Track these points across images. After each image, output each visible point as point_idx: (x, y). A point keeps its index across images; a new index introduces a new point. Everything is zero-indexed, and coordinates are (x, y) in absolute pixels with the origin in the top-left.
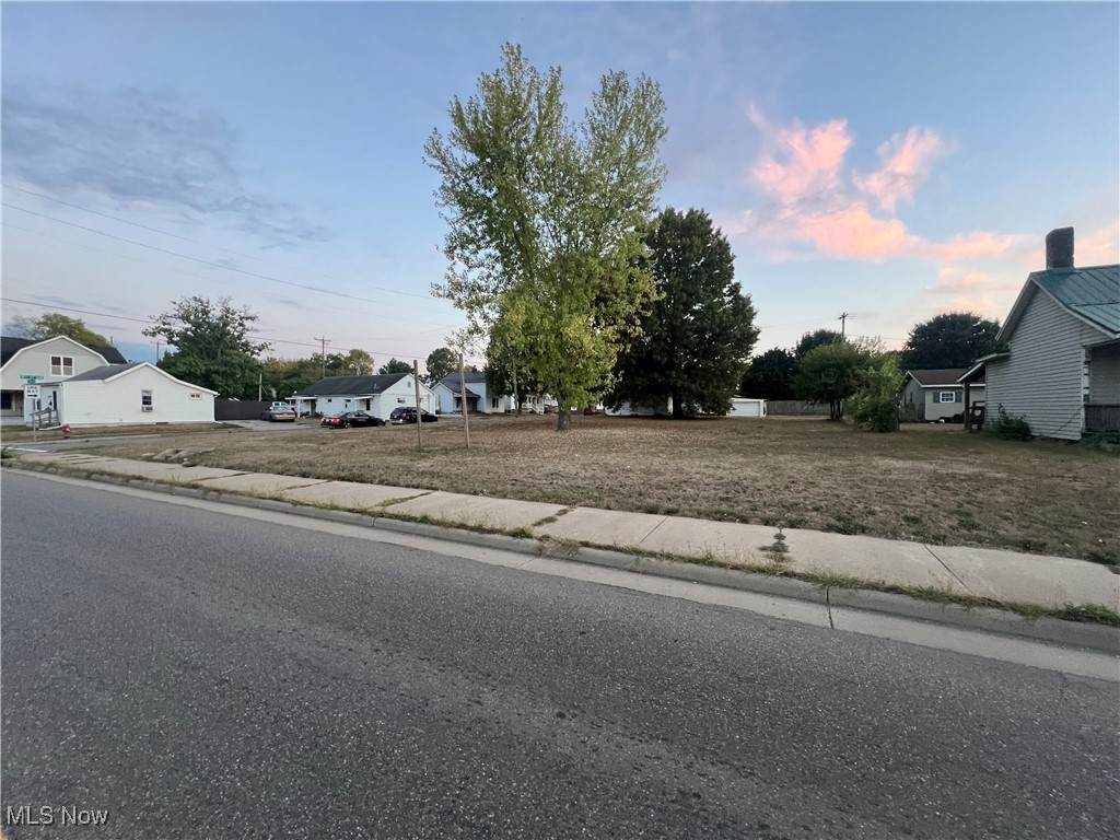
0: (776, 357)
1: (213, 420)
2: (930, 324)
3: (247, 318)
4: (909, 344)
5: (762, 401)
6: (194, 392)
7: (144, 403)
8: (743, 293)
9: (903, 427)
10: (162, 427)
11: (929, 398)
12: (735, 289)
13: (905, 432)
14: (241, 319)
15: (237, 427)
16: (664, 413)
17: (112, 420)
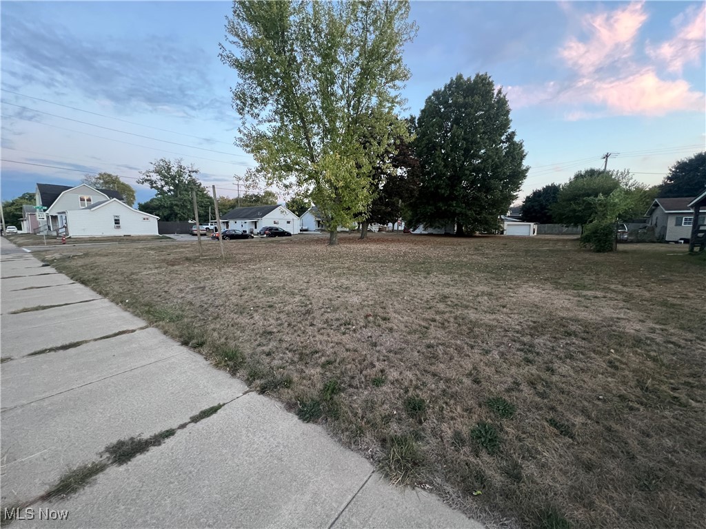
0: (551, 191)
1: (158, 234)
2: (691, 161)
3: (193, 172)
4: (668, 178)
5: (532, 224)
6: (145, 217)
7: (116, 223)
8: (516, 139)
9: (620, 247)
10: (128, 237)
11: (671, 222)
12: (510, 138)
13: (625, 252)
14: (190, 172)
15: (170, 238)
16: (451, 233)
17: (97, 233)
